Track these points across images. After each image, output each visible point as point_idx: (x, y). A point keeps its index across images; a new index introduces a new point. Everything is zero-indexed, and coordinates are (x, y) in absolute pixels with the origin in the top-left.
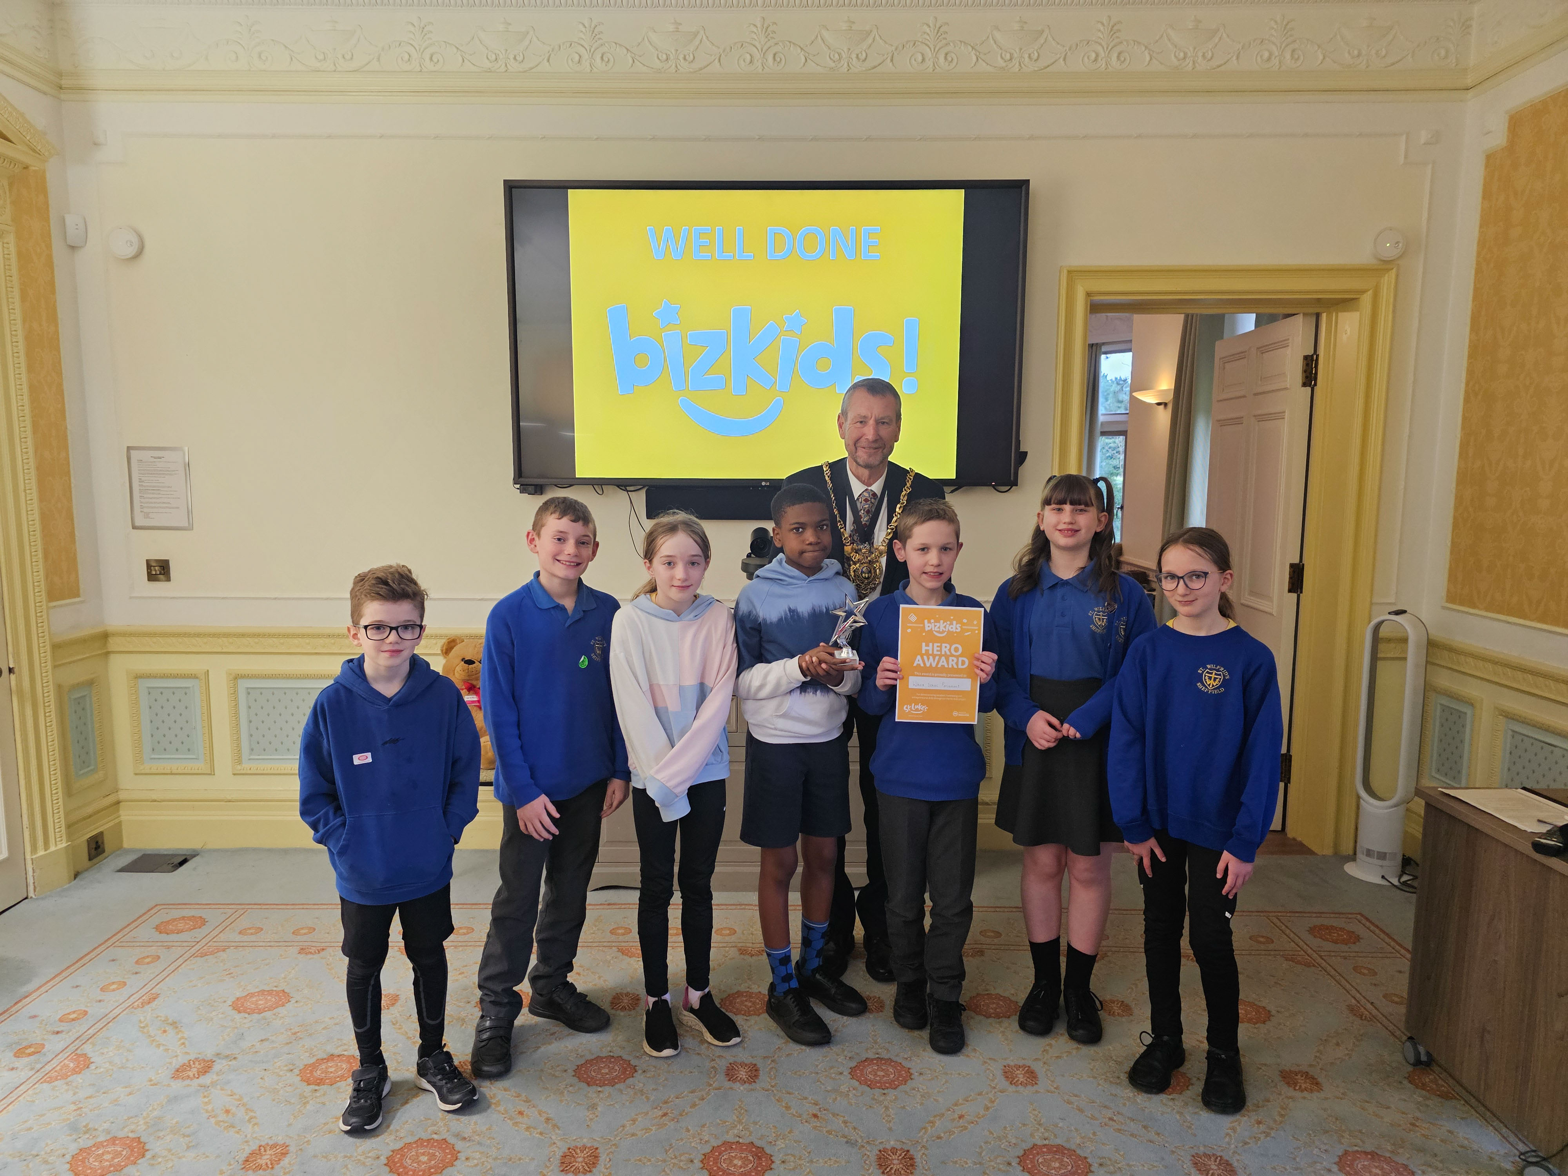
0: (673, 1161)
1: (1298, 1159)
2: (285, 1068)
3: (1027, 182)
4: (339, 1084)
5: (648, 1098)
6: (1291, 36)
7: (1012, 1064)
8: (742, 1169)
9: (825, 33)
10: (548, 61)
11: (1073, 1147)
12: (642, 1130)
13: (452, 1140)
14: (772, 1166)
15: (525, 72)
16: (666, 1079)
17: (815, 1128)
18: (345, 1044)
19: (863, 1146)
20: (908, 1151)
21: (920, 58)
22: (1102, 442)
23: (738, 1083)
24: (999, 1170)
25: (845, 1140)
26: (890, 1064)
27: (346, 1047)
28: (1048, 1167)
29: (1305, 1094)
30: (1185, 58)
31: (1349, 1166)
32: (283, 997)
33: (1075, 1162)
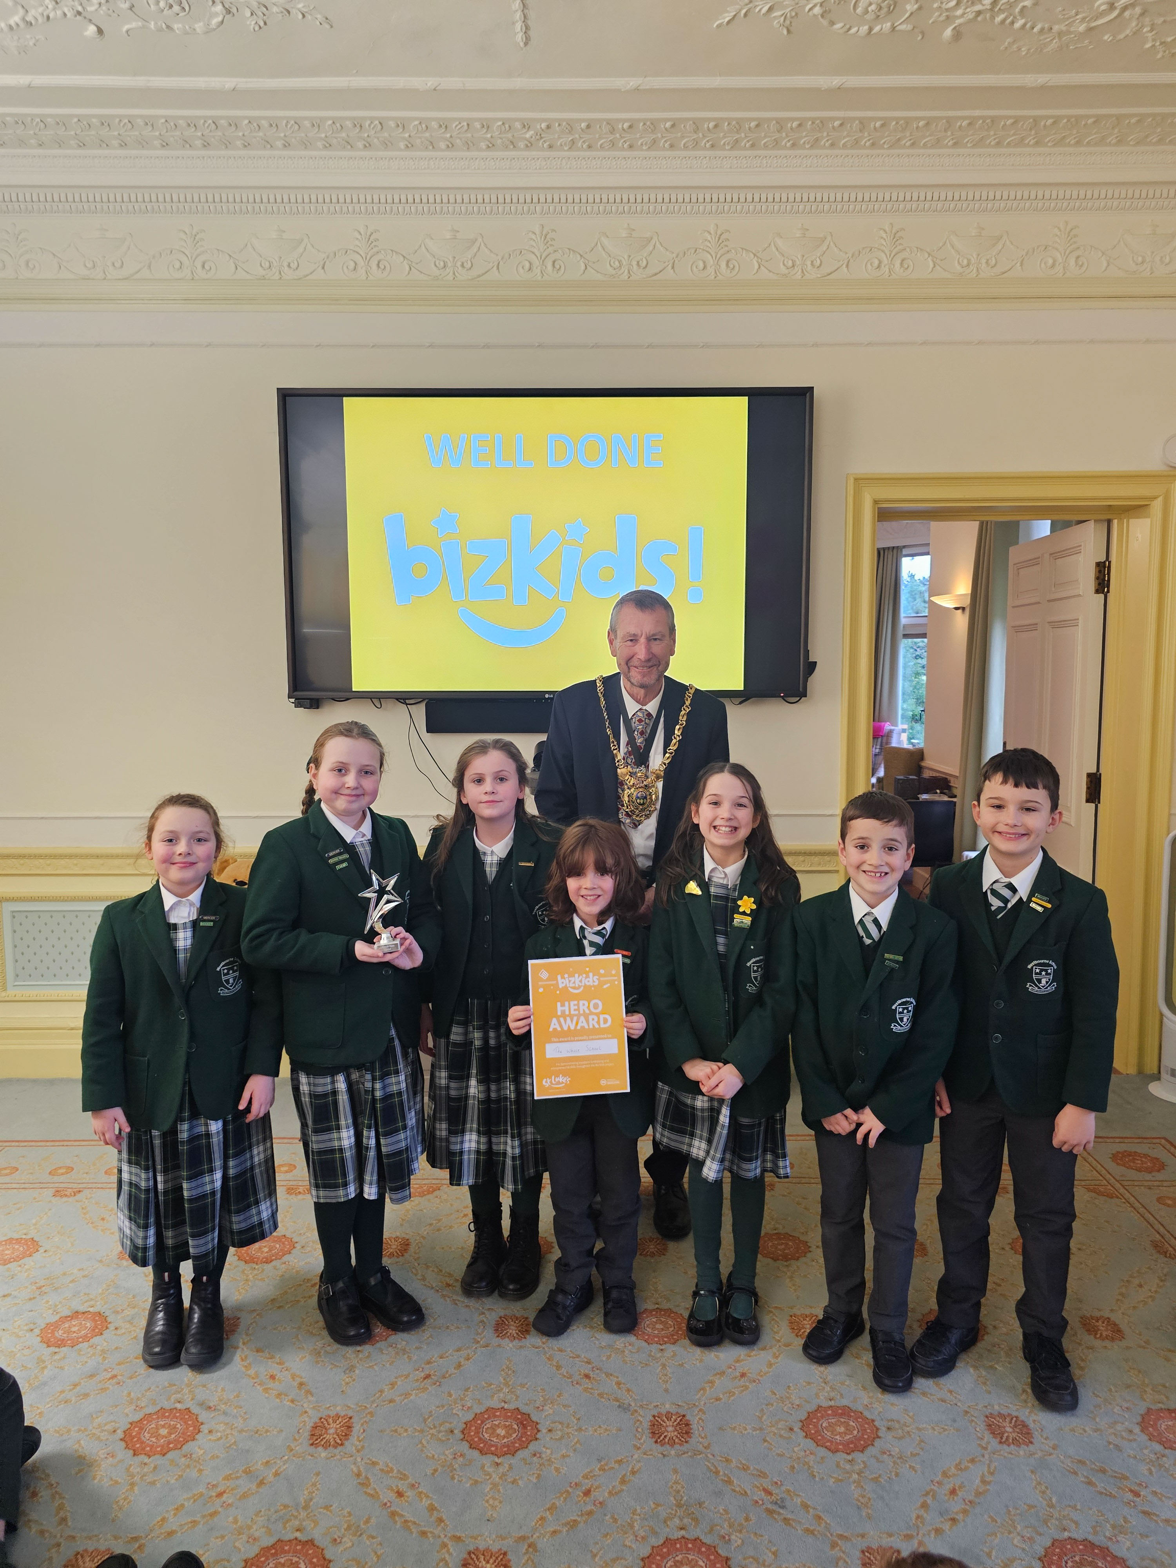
0: (431, 1431)
1: (1098, 1420)
2: (25, 1328)
3: (811, 389)
4: (81, 1345)
5: (410, 1358)
6: (1075, 242)
7: (799, 1313)
8: (505, 1440)
9: (605, 241)
10: (323, 268)
11: (860, 1409)
12: (401, 1395)
13: (195, 1410)
14: (538, 1436)
15: (299, 279)
16: (431, 1336)
17: (586, 1390)
18: (92, 1299)
19: (636, 1411)
20: (684, 1416)
21: (701, 265)
22: (904, 645)
23: (507, 1339)
24: (781, 1436)
25: (618, 1403)
26: (669, 1316)
27: (92, 1303)
28: (832, 1432)
29: (1107, 1343)
30: (968, 265)
31: (1152, 1426)
32: (31, 1246)
33: (861, 1426)
